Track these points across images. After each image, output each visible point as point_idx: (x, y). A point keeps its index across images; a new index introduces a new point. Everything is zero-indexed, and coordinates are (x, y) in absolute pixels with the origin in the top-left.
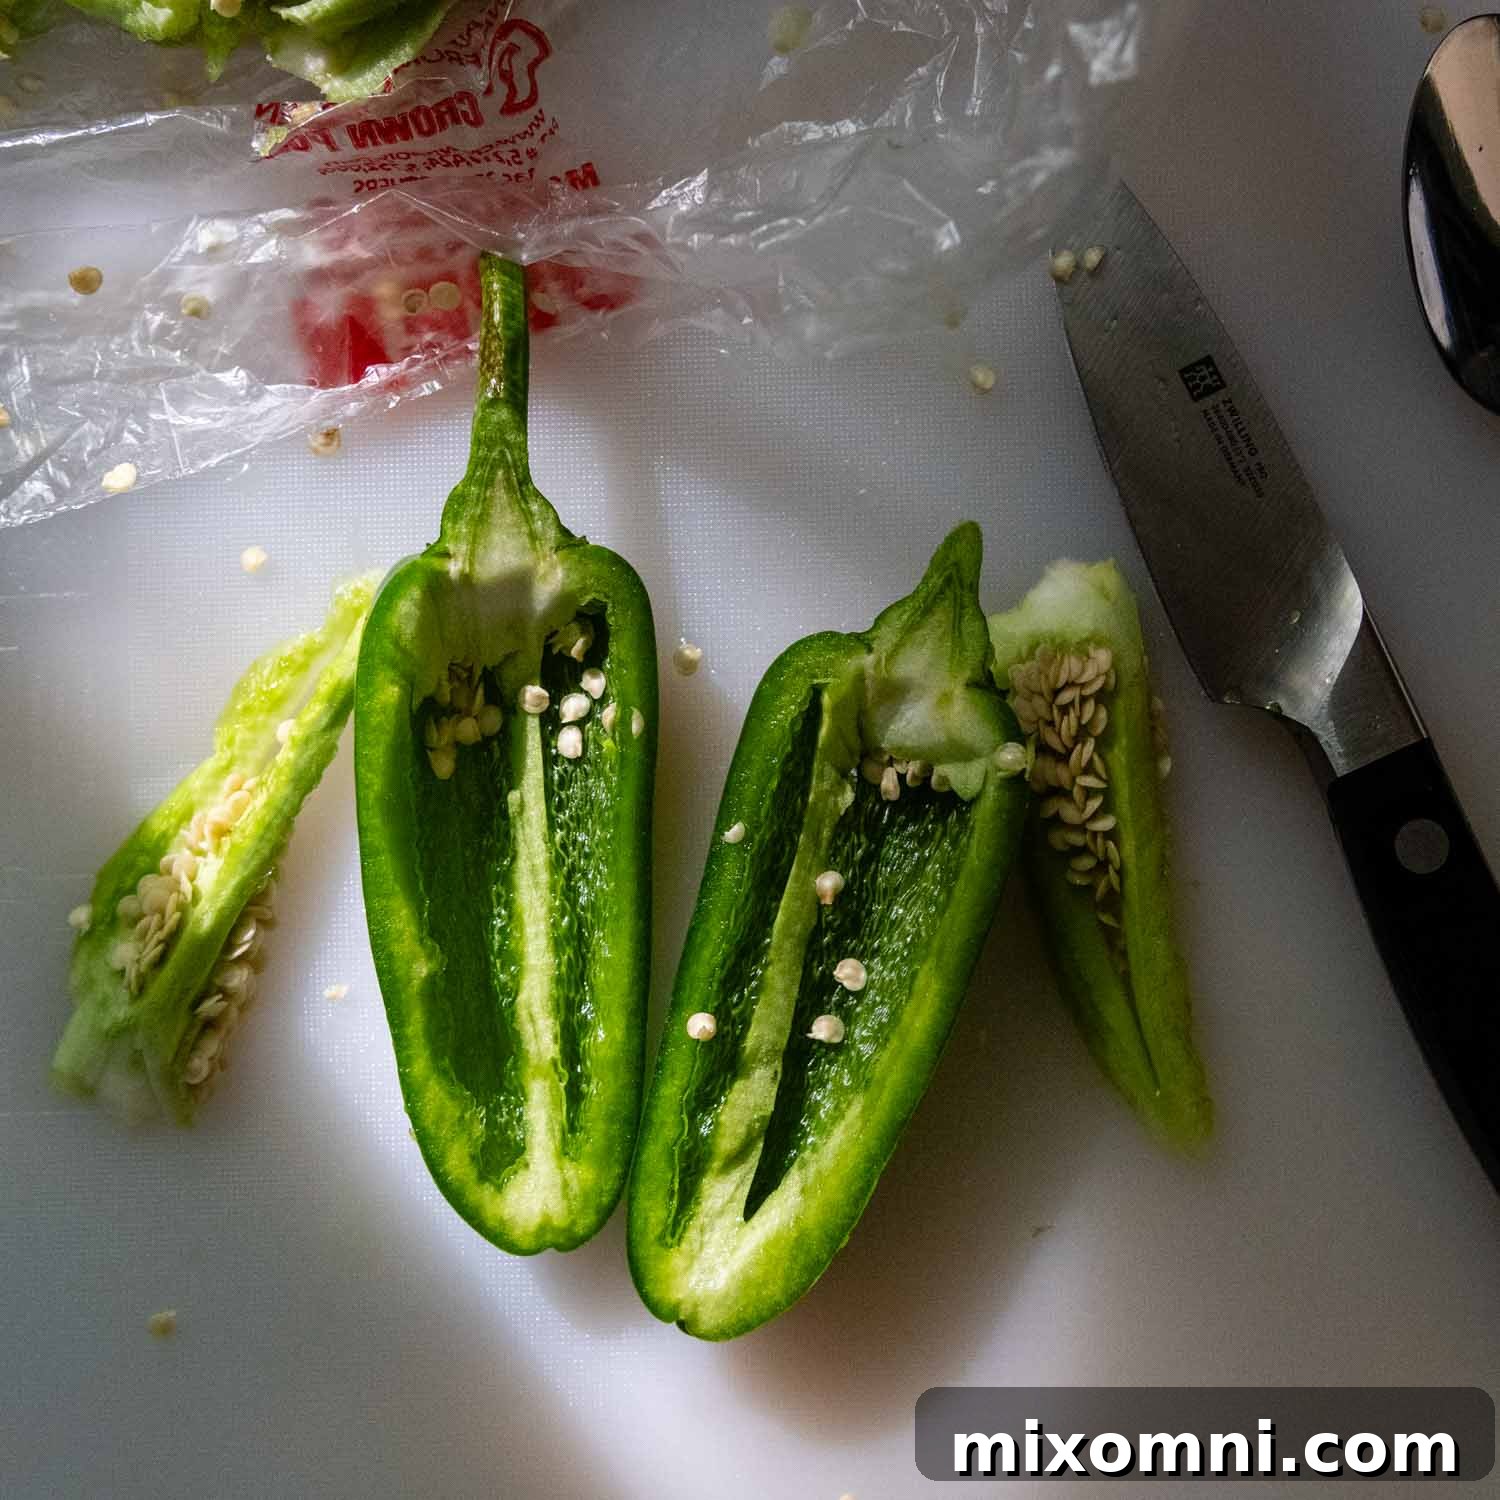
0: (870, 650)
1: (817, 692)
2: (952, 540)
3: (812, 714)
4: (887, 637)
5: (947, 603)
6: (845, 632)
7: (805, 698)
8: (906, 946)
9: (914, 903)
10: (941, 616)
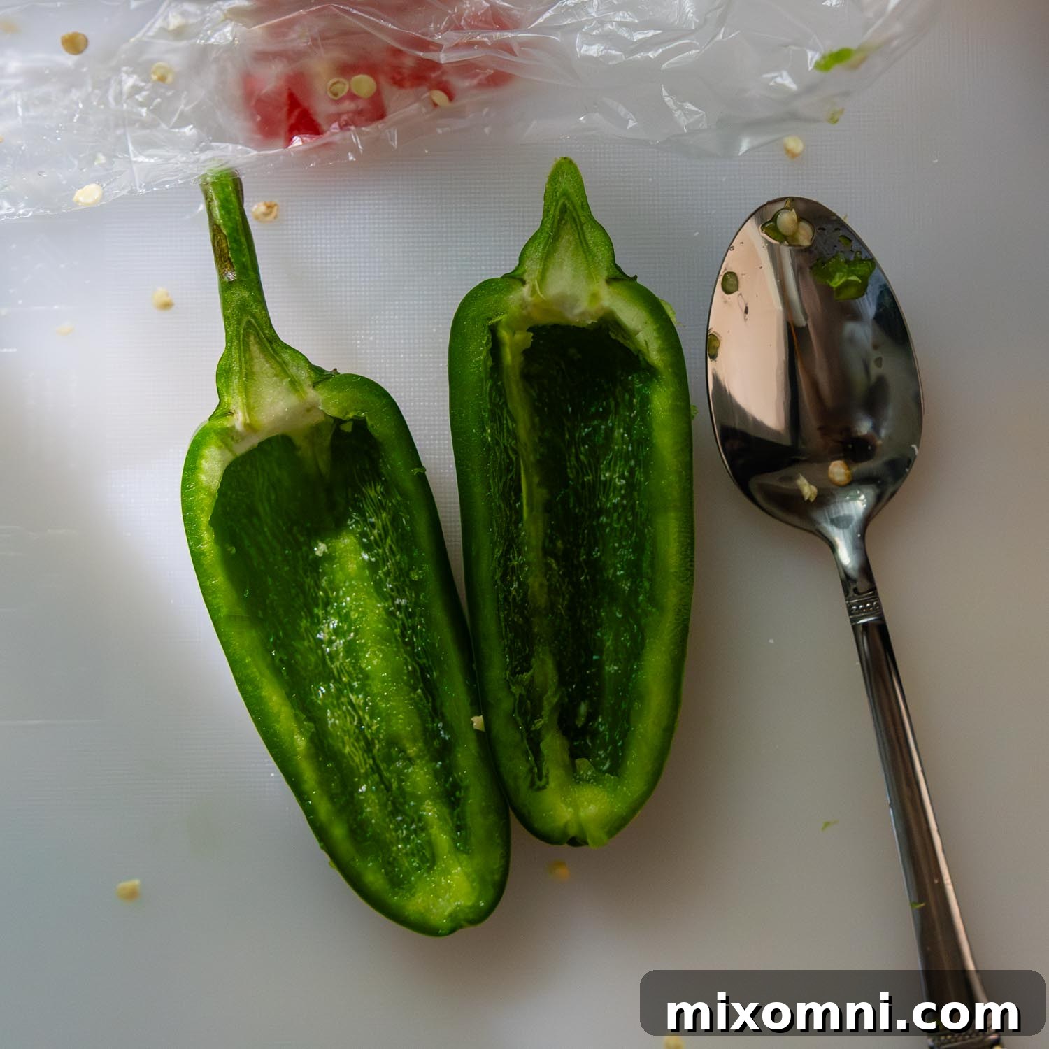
0: (524, 283)
1: (493, 330)
2: (553, 178)
3: (496, 348)
4: (532, 270)
5: (569, 226)
6: (499, 277)
7: (488, 339)
8: (623, 497)
9: (615, 465)
10: (568, 238)
